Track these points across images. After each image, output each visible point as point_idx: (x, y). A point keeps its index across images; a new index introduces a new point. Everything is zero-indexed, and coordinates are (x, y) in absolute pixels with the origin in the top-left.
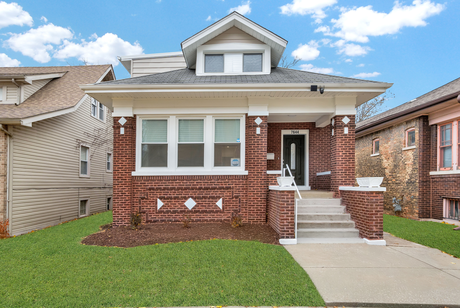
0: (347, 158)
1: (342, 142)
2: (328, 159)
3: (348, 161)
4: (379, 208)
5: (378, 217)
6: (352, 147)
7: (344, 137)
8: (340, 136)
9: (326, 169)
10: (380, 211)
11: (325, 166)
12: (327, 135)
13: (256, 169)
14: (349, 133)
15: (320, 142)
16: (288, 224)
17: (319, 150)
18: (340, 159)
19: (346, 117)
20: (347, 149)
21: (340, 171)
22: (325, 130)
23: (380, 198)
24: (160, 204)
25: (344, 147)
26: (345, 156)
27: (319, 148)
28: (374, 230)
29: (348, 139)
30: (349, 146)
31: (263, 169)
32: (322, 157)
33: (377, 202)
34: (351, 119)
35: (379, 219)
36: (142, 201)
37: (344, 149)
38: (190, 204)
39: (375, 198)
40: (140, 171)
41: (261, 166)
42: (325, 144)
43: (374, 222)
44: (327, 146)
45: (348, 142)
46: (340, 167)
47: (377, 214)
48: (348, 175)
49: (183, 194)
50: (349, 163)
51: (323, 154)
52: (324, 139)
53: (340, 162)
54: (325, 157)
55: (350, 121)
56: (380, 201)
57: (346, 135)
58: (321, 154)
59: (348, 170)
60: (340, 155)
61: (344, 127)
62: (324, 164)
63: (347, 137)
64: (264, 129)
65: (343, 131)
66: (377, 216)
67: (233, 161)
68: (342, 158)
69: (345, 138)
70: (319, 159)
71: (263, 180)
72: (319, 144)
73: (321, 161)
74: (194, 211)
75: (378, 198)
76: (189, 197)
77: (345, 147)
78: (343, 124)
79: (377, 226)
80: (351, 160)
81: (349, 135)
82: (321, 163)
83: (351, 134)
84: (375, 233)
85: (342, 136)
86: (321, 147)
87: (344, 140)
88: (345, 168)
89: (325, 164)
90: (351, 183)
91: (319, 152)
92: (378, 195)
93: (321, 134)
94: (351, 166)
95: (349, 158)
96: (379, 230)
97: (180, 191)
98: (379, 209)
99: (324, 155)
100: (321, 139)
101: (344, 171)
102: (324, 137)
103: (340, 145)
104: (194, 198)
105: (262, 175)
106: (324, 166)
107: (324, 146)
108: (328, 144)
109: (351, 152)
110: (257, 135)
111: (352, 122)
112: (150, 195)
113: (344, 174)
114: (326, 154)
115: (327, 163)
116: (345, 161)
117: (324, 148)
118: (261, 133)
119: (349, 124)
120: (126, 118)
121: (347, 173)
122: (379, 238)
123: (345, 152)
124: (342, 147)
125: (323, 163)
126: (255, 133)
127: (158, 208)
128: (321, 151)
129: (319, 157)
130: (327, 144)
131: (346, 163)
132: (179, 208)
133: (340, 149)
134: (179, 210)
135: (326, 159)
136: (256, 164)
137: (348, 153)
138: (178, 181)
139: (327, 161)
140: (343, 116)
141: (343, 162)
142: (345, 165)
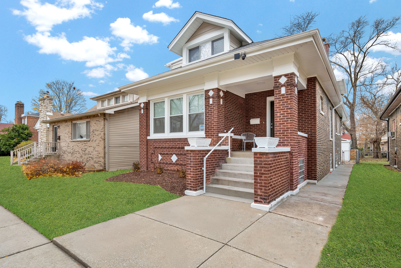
0: (284, 119)
1: (279, 103)
2: (312, 120)
3: (286, 121)
4: (263, 170)
5: (263, 180)
6: (290, 106)
7: (281, 97)
8: (278, 97)
9: (310, 130)
10: (264, 174)
11: (309, 128)
12: (311, 96)
13: (210, 132)
14: (287, 92)
15: (303, 105)
16: (191, 178)
17: (302, 112)
18: (278, 120)
19: (283, 77)
20: (285, 109)
21: (278, 132)
22: (308, 91)
23: (265, 160)
24: (160, 157)
25: (281, 107)
26: (283, 116)
27: (302, 110)
28: (258, 193)
29: (285, 99)
30: (287, 105)
31: (215, 132)
32: (305, 119)
33: (261, 164)
34: (288, 78)
35: (263, 182)
36: (152, 155)
37: (282, 109)
38: (174, 158)
39: (259, 159)
40: (153, 136)
41: (213, 130)
42: (308, 106)
43: (259, 185)
44: (311, 107)
45: (286, 102)
46: (278, 128)
47: (261, 177)
48: (286, 136)
49: (171, 151)
50: (287, 123)
51: (306, 115)
52: (308, 100)
53: (278, 123)
54: (309, 119)
55: (288, 80)
56: (264, 163)
57: (283, 95)
58: (304, 115)
59: (286, 131)
60: (278, 116)
61: (281, 87)
62: (307, 126)
63: (285, 97)
64: (215, 99)
65: (280, 91)
66: (261, 178)
67: (201, 127)
68: (280, 119)
69: (283, 98)
70: (302, 121)
71: (215, 141)
72: (302, 106)
73: (304, 122)
74: (176, 164)
75: (262, 159)
76: (173, 154)
77: (283, 107)
78: (280, 84)
79: (261, 189)
80: (289, 120)
81: (287, 95)
82: (304, 124)
83: (289, 93)
84: (260, 197)
85: (279, 97)
86: (304, 109)
87: (282, 100)
88: (283, 128)
89: (309, 126)
90: (289, 144)
91: (302, 114)
92: (262, 156)
93: (304, 96)
94: (289, 127)
95: (287, 119)
96: (263, 194)
97: (169, 149)
98: (263, 172)
99: (307, 117)
100: (304, 101)
101: (281, 132)
102: (307, 99)
103: (278, 106)
104: (176, 155)
105: (214, 137)
106: (307, 128)
107: (307, 108)
108: (312, 106)
109: (289, 112)
110: (211, 104)
111: (289, 81)
112: (156, 151)
113: (282, 135)
114: (310, 116)
115: (310, 124)
116: (283, 121)
117: (308, 110)
118: (213, 103)
119: (287, 83)
120: (144, 103)
121: (285, 134)
122: (263, 202)
123: (283, 113)
124: (280, 107)
125: (306, 124)
126: (209, 103)
127: (159, 160)
128: (304, 113)
129: (301, 119)
130: (310, 106)
131: (284, 124)
132: (169, 161)
133: (278, 110)
134: (169, 162)
135: (309, 120)
136: (210, 129)
137: (285, 113)
138: (168, 143)
139: (311, 122)
140: (280, 77)
141: (280, 123)
142: (283, 126)
